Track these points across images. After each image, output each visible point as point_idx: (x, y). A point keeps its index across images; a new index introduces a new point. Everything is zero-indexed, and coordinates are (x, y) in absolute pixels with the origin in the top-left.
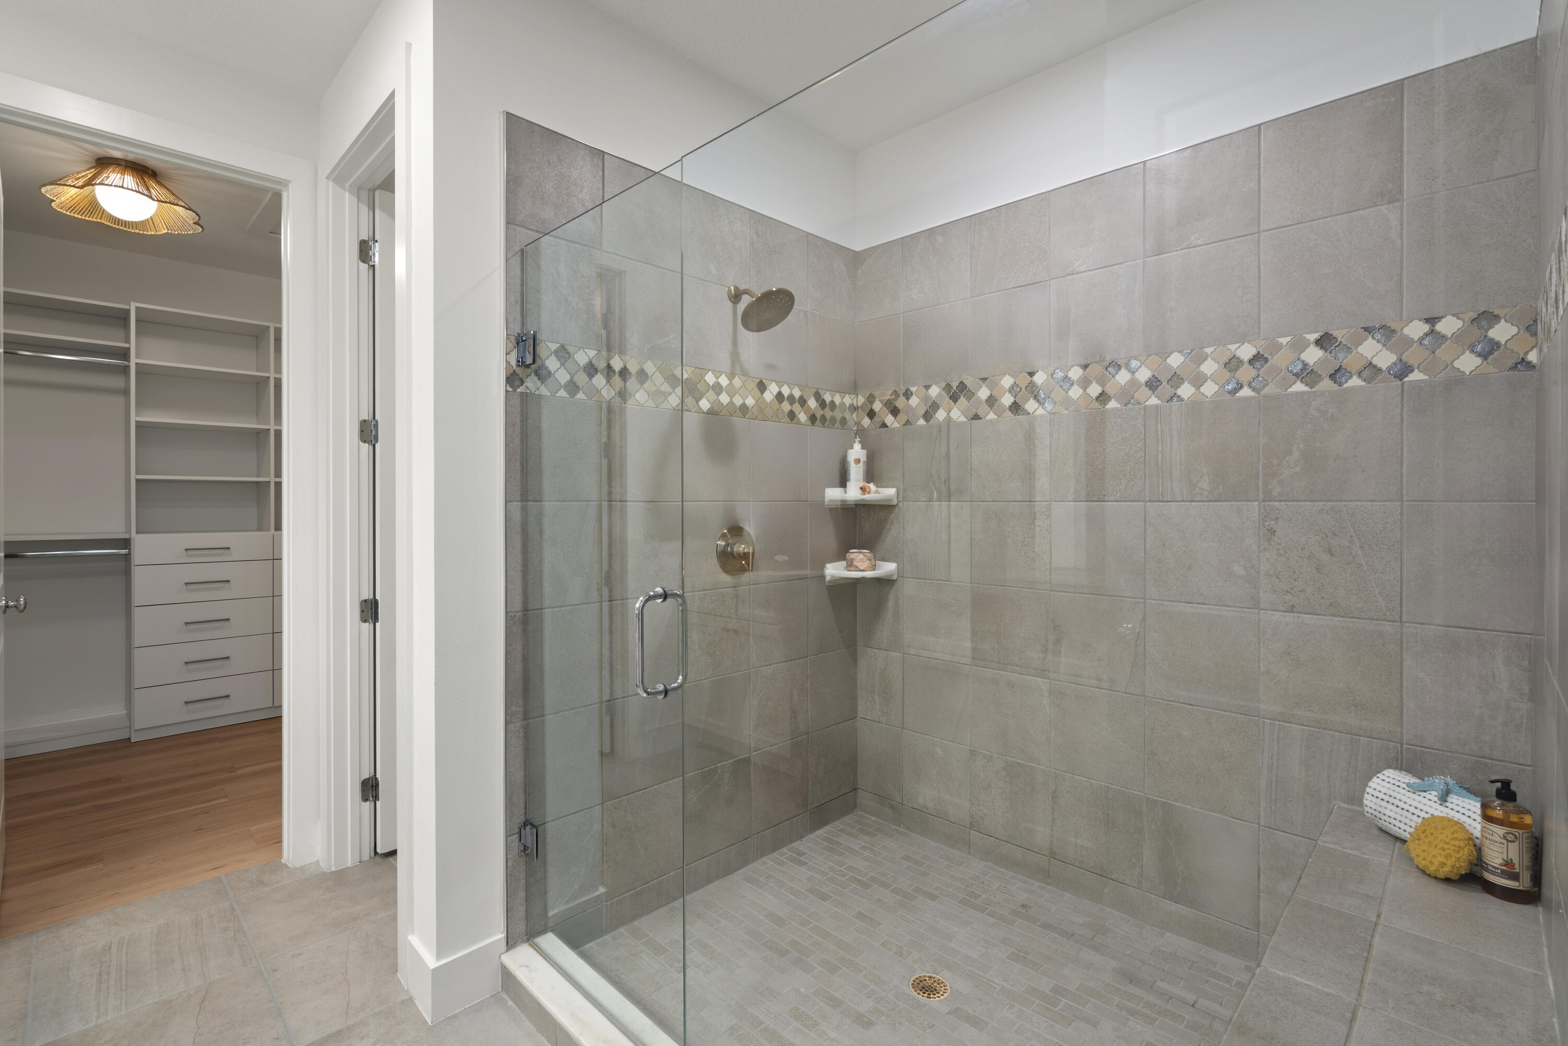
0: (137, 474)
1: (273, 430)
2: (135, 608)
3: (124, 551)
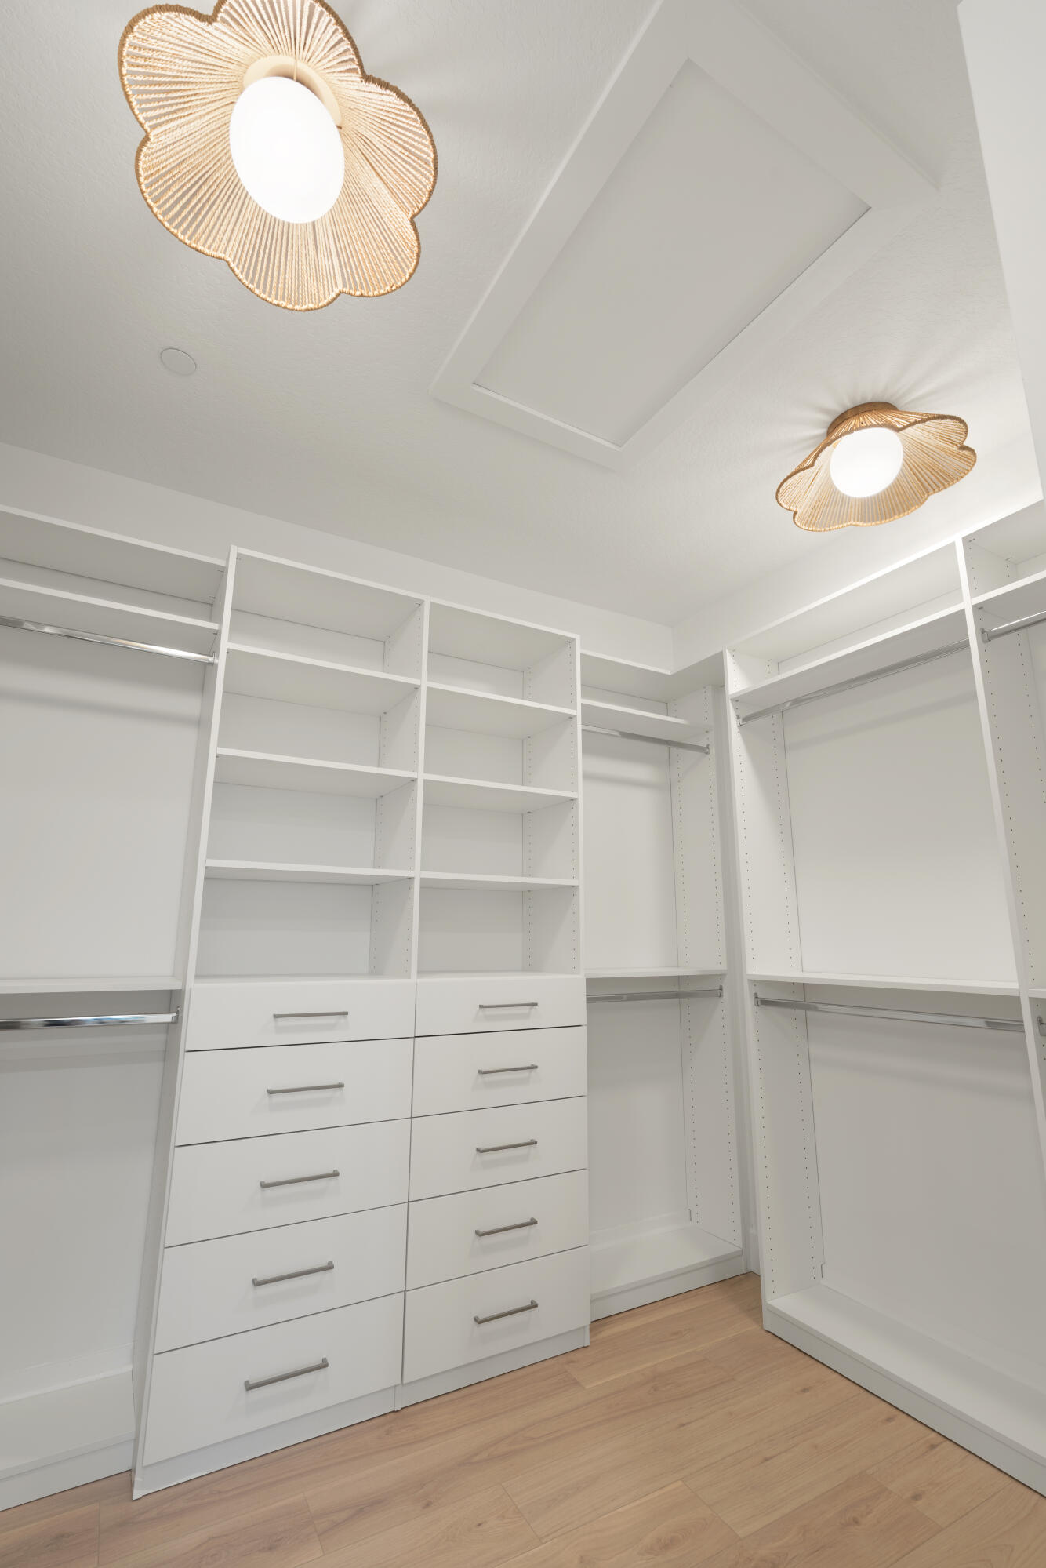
0: (208, 857)
1: (422, 781)
2: (176, 1149)
3: (168, 1018)
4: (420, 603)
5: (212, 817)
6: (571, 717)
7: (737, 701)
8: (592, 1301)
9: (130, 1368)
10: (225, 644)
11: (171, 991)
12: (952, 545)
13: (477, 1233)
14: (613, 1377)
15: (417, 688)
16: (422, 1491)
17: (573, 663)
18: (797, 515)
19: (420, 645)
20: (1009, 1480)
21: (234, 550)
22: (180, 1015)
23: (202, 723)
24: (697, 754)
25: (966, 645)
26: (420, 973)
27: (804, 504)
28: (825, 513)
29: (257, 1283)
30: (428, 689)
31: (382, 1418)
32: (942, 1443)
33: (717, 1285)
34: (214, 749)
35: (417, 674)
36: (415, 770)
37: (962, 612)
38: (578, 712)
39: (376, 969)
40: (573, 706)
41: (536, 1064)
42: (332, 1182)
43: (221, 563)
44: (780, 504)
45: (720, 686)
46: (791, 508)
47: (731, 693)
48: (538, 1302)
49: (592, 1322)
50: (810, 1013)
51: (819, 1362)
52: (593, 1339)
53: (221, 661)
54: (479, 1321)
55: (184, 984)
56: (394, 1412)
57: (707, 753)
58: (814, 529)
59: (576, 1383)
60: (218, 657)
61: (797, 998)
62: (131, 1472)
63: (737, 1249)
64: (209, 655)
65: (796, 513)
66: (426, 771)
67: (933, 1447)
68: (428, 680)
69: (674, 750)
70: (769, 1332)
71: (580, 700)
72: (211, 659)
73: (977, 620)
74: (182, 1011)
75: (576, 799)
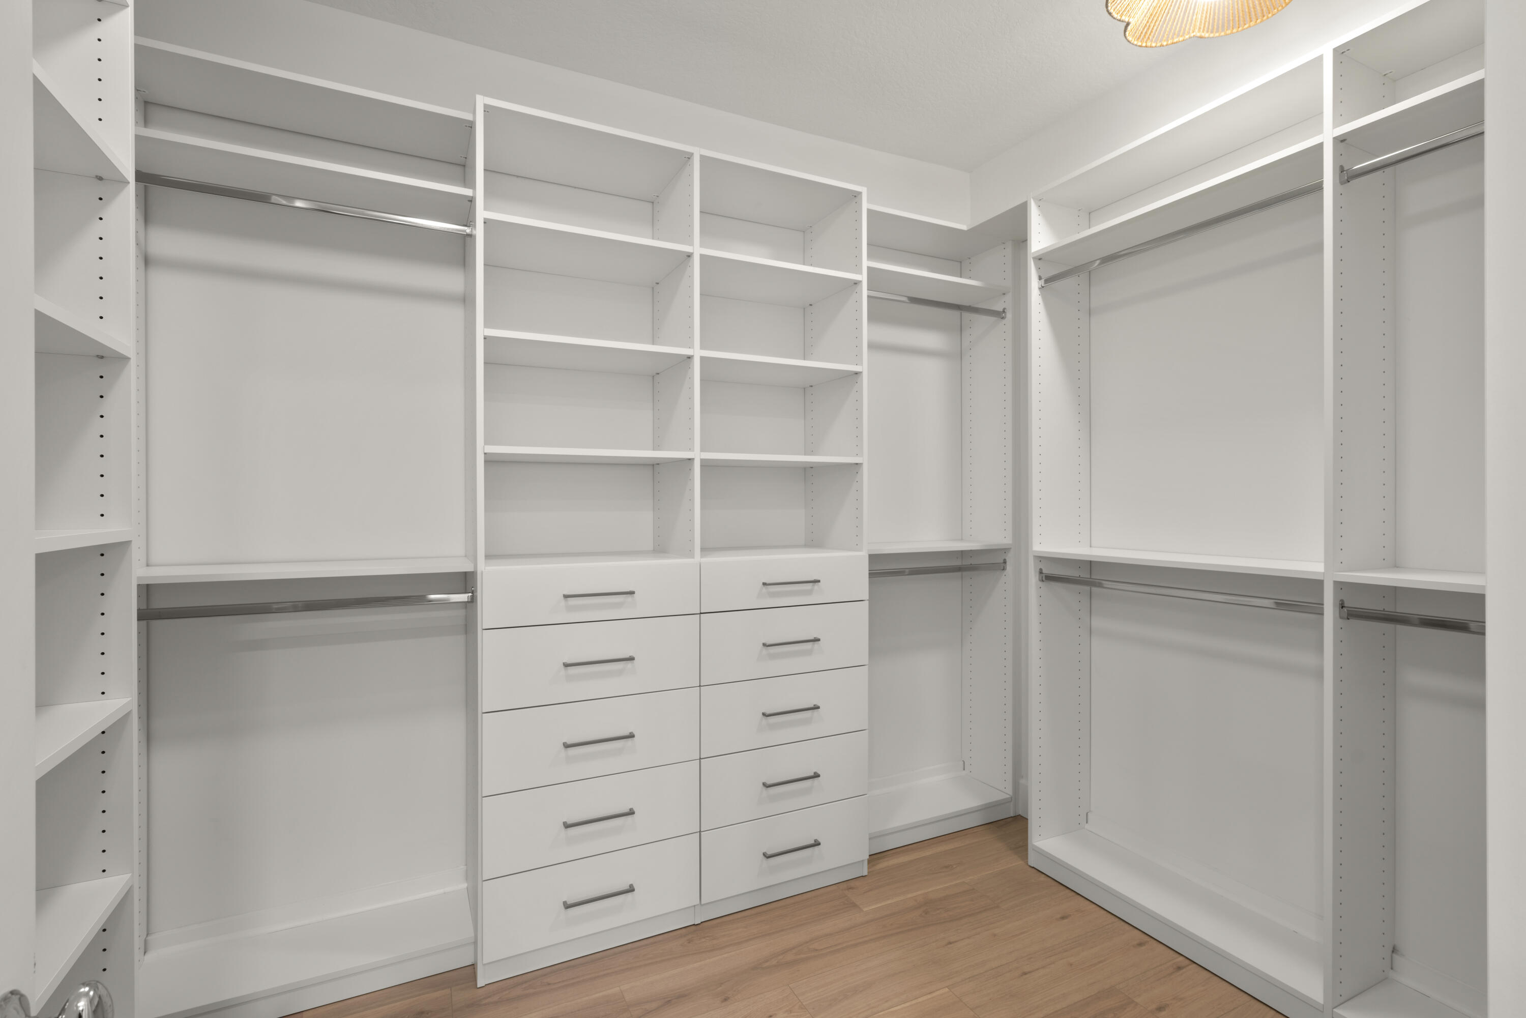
4: (689, 157)
5: (486, 399)
6: (856, 283)
7: (1040, 259)
8: (870, 839)
9: (465, 885)
10: (481, 214)
11: (466, 573)
12: (1319, 59)
13: (764, 784)
14: (889, 902)
15: (689, 256)
16: (721, 988)
17: (858, 221)
18: (1129, 28)
19: (691, 206)
20: (1249, 998)
21: (481, 101)
22: (475, 594)
23: (466, 300)
24: (992, 319)
25: (1319, 187)
26: (705, 550)
27: (1140, 13)
28: (1164, 23)
29: (567, 826)
30: (702, 257)
31: (684, 930)
32: (1188, 965)
33: (986, 826)
34: (481, 331)
35: (690, 241)
36: (691, 346)
37: (1320, 146)
38: (863, 277)
39: (660, 549)
40: (858, 269)
41: (819, 637)
42: (629, 742)
43: (468, 116)
44: (1110, 14)
45: (1022, 241)
46: (1123, 18)
47: (1033, 251)
48: (820, 841)
49: (870, 855)
50: (1095, 589)
51: (1078, 894)
52: (871, 870)
53: (479, 232)
54: (767, 856)
55: (476, 566)
56: (694, 925)
57: (1003, 318)
58: (1149, 44)
59: (854, 905)
60: (475, 227)
61: (1085, 575)
62: (473, 966)
63: (1008, 796)
64: (466, 226)
65: (1128, 24)
66: (703, 347)
67: (1179, 968)
68: (701, 246)
69: (967, 316)
70: (1033, 867)
71: (866, 263)
72: (468, 230)
73: (1337, 155)
74: (477, 592)
75: (861, 373)
